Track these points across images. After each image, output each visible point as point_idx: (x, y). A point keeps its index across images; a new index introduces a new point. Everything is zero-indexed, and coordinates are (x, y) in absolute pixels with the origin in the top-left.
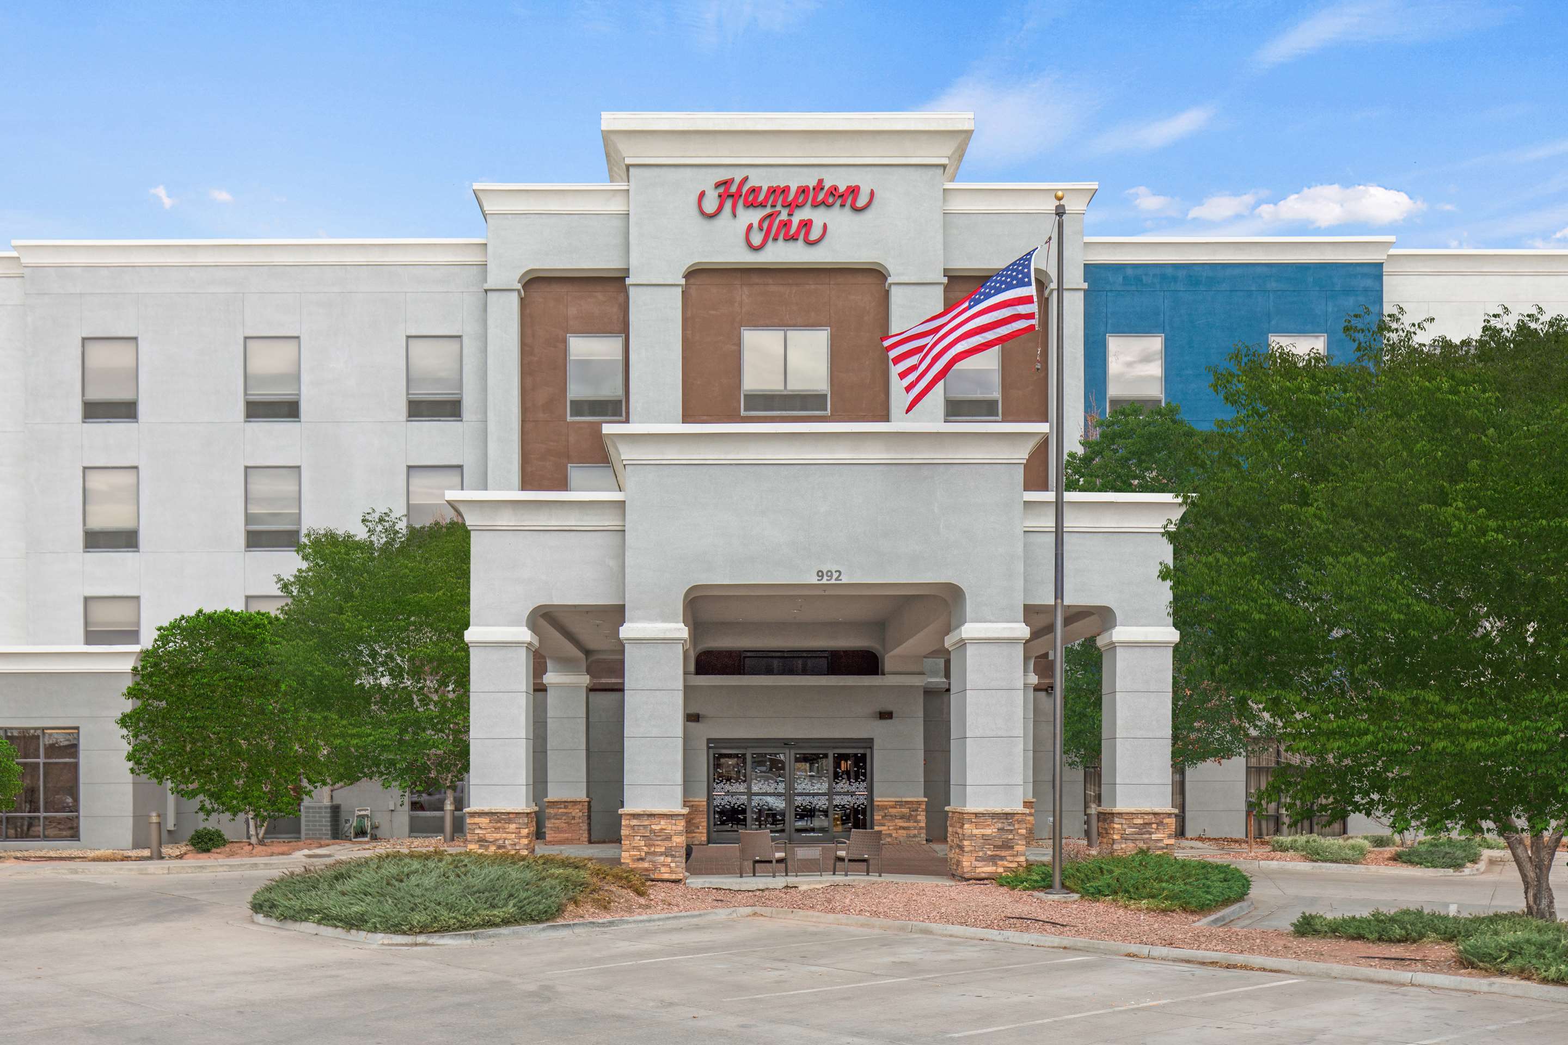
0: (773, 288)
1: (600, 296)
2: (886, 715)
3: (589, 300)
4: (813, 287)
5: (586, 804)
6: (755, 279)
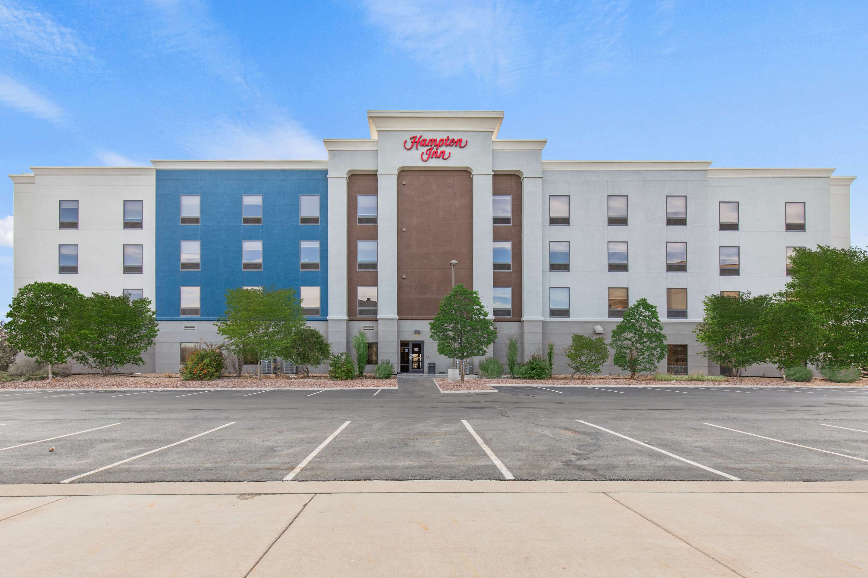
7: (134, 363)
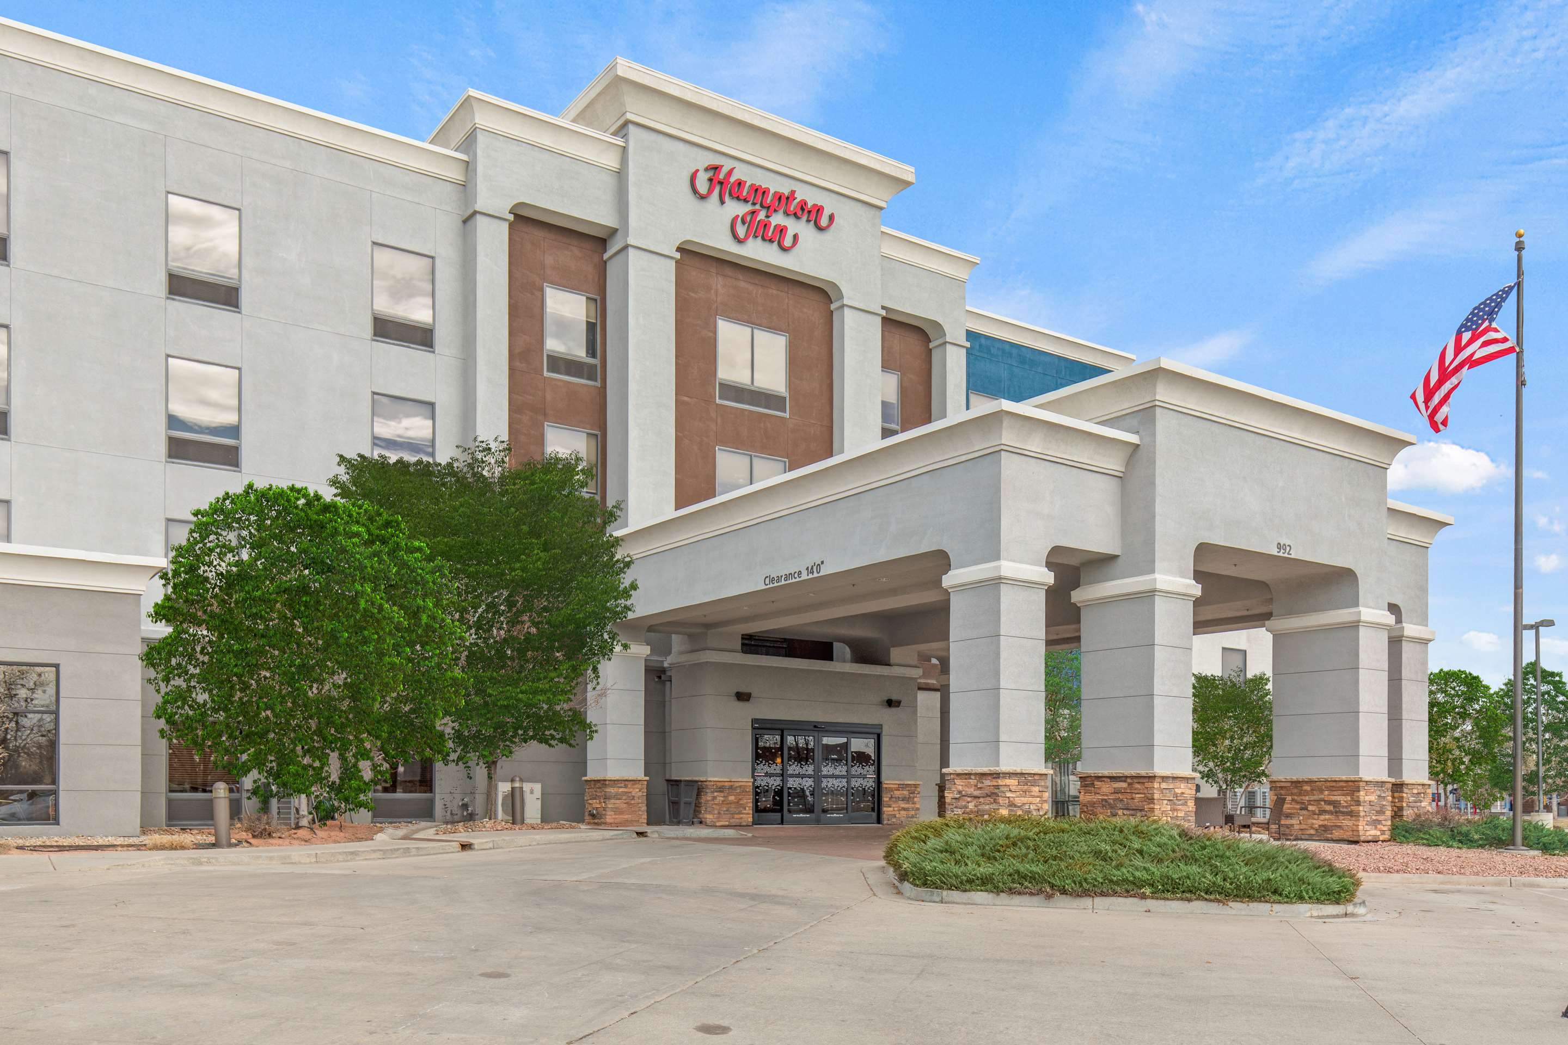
0: (742, 284)
1: (577, 251)
2: (890, 703)
3: (566, 252)
4: (775, 292)
5: (646, 783)
6: (728, 271)
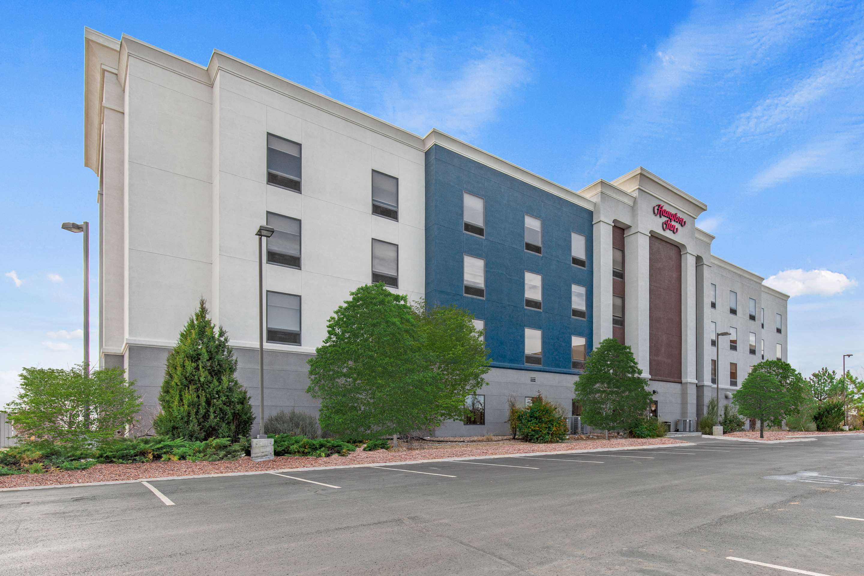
7: (457, 419)
